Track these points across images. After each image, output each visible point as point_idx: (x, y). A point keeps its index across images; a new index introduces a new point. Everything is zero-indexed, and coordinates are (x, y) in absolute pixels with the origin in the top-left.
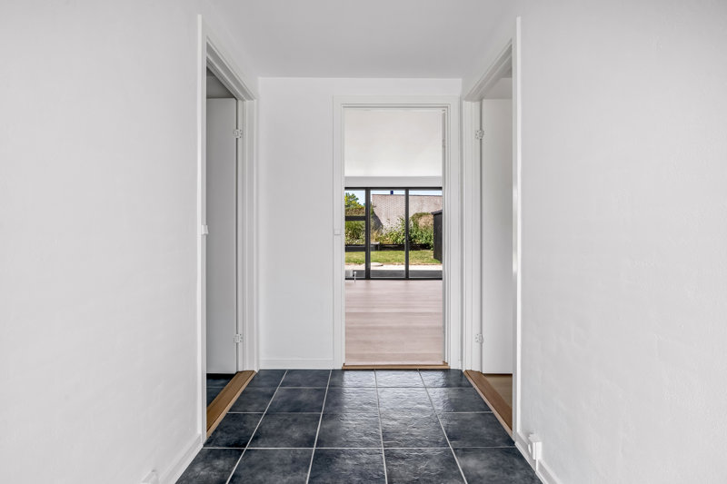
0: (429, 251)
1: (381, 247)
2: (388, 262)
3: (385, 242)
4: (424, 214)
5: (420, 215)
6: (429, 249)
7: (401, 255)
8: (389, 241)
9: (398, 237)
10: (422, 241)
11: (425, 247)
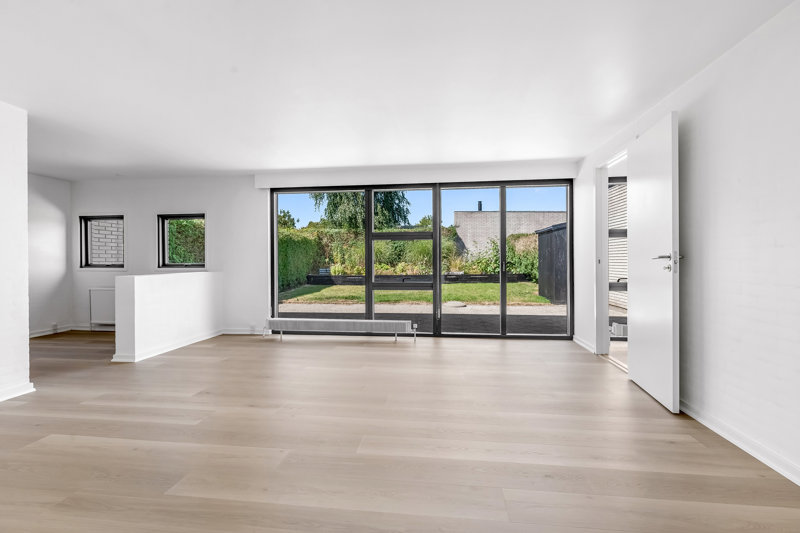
0: (530, 284)
1: (466, 278)
2: (473, 300)
3: (472, 272)
4: (523, 235)
5: (518, 237)
6: (530, 280)
7: (494, 289)
8: (476, 270)
9: (488, 265)
10: (521, 270)
11: (526, 277)
